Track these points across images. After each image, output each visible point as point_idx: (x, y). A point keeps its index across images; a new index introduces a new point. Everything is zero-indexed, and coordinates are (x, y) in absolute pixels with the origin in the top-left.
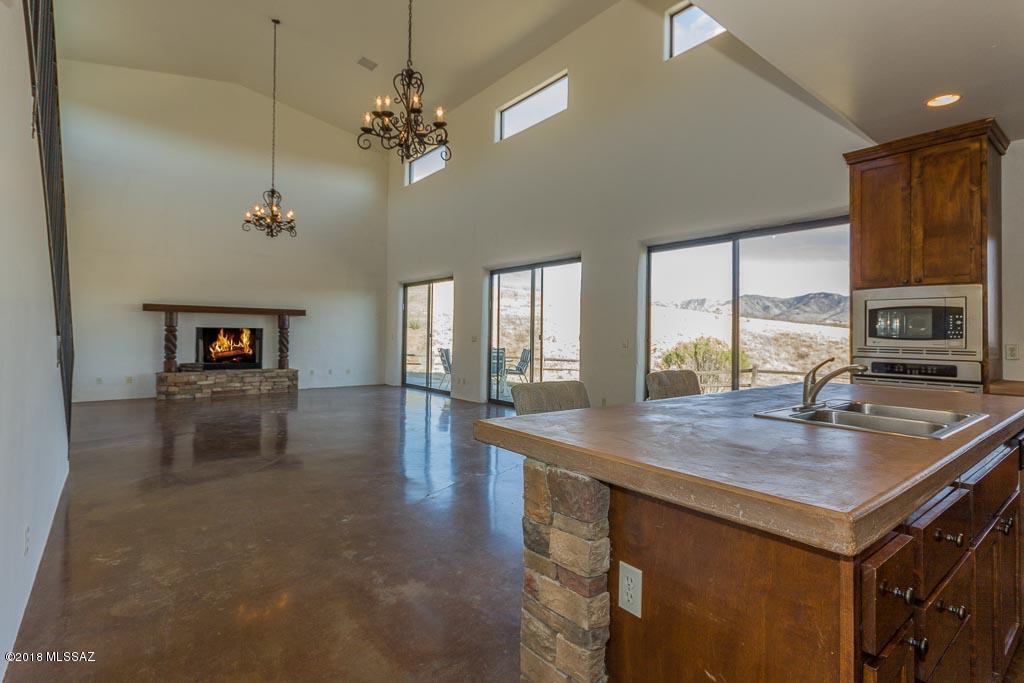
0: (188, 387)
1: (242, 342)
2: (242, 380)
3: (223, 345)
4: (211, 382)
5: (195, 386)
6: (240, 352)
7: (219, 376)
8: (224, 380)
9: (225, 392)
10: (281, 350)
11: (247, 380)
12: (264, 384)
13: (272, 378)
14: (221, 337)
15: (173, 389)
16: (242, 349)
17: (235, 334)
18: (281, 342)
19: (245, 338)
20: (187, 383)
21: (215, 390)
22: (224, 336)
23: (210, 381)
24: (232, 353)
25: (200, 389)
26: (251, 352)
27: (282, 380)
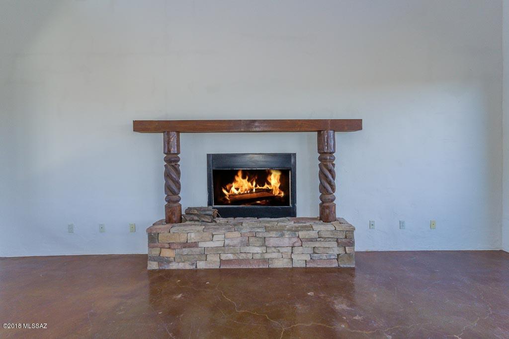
0: (186, 251)
1: (269, 184)
2: (264, 243)
3: (241, 186)
4: (220, 244)
5: (195, 250)
6: (266, 194)
7: (229, 235)
8: (236, 242)
9: (239, 261)
10: (323, 189)
11: (272, 242)
12: (298, 250)
13: (311, 240)
14: (239, 179)
15: (167, 253)
16: (268, 190)
17: (259, 176)
18: (323, 176)
19: (274, 180)
20: (186, 245)
21: (224, 257)
22: (244, 177)
23: (217, 242)
24: (255, 195)
25: (204, 255)
26: (282, 194)
27: (327, 245)
